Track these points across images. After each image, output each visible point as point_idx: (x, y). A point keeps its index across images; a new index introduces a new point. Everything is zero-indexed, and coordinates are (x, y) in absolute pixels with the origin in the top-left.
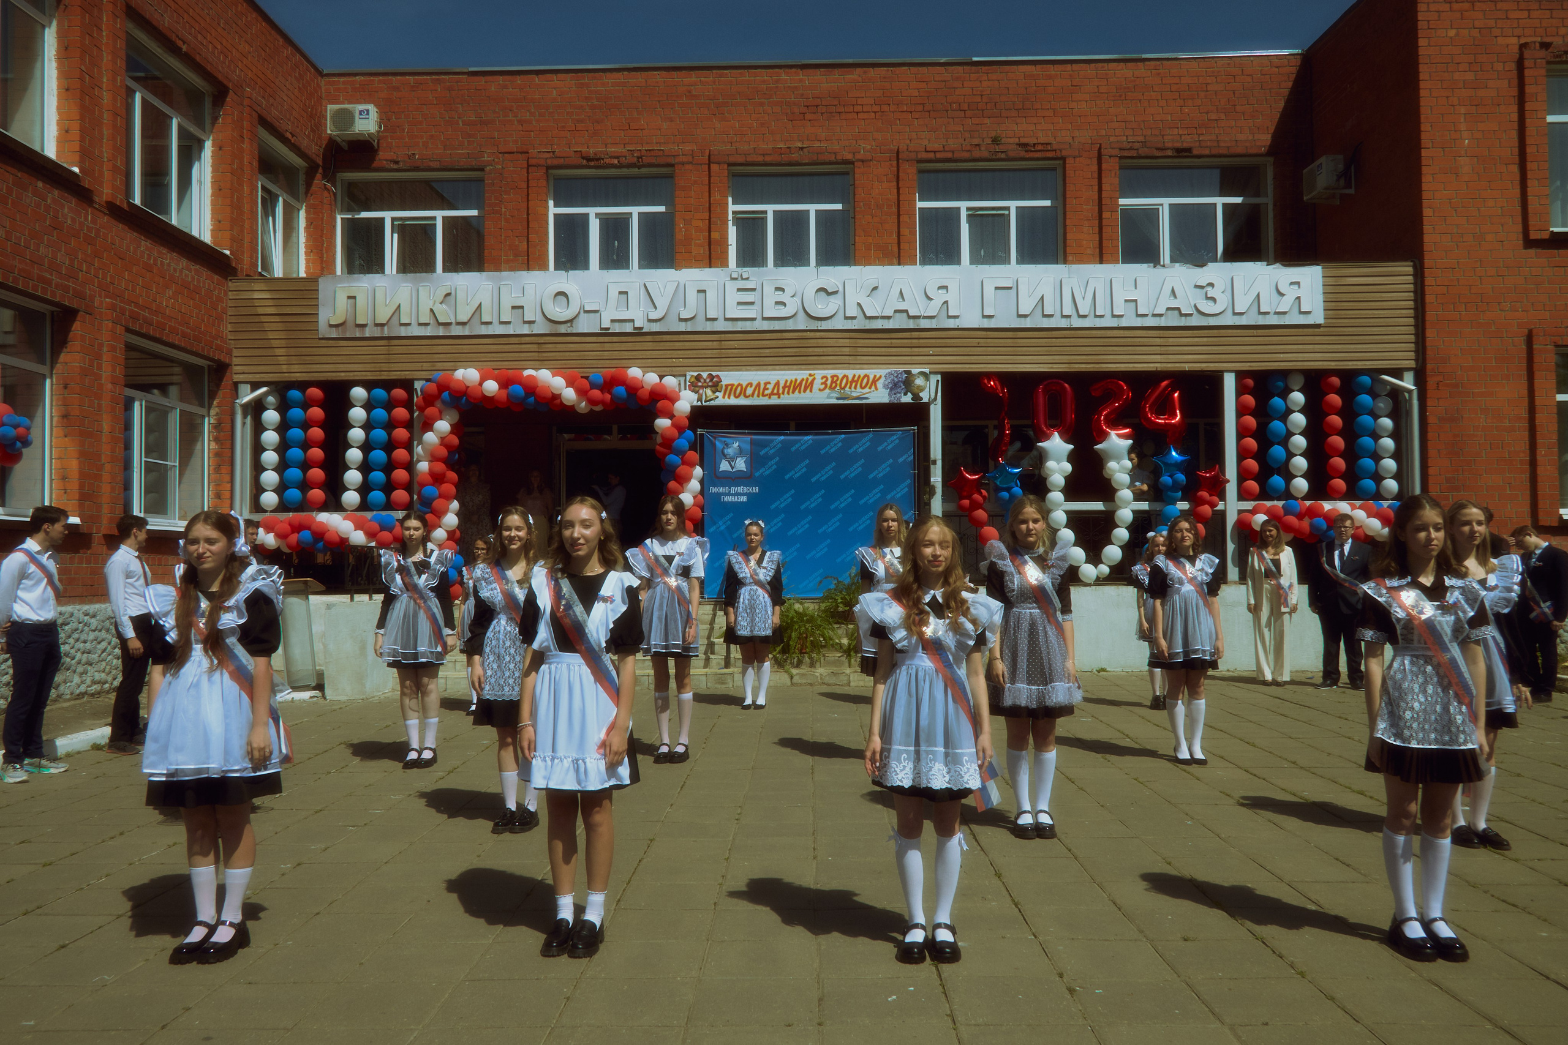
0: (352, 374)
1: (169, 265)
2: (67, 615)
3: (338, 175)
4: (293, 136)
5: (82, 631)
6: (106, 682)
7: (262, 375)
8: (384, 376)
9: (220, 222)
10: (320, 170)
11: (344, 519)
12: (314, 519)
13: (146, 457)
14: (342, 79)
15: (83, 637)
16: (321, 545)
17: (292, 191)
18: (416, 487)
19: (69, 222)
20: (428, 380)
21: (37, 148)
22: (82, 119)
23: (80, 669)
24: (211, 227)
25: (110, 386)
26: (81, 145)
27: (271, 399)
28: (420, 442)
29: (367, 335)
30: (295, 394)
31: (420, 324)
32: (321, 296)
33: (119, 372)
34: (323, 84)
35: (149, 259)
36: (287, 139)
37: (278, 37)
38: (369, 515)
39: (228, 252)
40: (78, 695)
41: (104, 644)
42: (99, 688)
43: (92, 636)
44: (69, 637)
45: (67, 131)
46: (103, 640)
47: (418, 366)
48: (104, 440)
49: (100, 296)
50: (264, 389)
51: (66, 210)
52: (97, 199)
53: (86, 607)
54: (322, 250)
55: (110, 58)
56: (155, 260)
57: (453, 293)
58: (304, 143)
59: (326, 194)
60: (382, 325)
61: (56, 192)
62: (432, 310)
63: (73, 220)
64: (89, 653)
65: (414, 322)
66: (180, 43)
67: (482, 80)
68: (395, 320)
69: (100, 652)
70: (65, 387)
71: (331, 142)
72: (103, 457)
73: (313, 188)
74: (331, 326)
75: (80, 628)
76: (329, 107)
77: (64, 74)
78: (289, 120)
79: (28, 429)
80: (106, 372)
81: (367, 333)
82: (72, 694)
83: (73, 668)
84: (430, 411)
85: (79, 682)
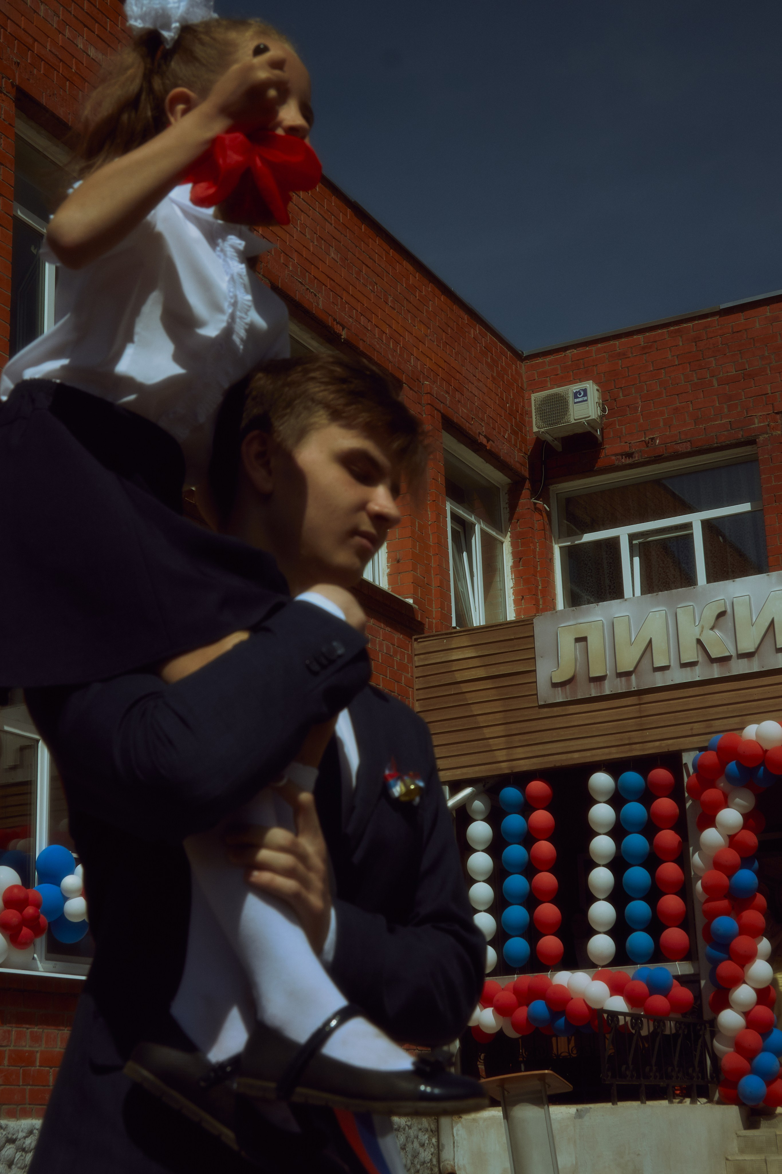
0: (588, 753)
3: (552, 488)
4: (488, 440)
7: (465, 770)
8: (637, 751)
9: (398, 562)
10: (528, 485)
11: (594, 978)
12: (549, 984)
14: (548, 359)
16: (561, 1021)
17: (492, 519)
18: (700, 921)
20: (701, 749)
24: (387, 571)
27: (478, 805)
28: (698, 848)
29: (607, 692)
30: (511, 793)
31: (684, 665)
32: (538, 644)
34: (523, 370)
36: (481, 444)
37: (462, 313)
38: (629, 971)
39: (411, 601)
47: (685, 729)
50: (468, 791)
54: (536, 595)
57: (729, 610)
58: (503, 449)
59: (537, 516)
60: (628, 674)
62: (699, 641)
65: (674, 664)
66: (338, 329)
67: (741, 318)
68: (646, 665)
71: (540, 443)
73: (519, 510)
74: (555, 685)
76: (533, 396)
78: (482, 420)
81: (607, 689)
84: (710, 794)
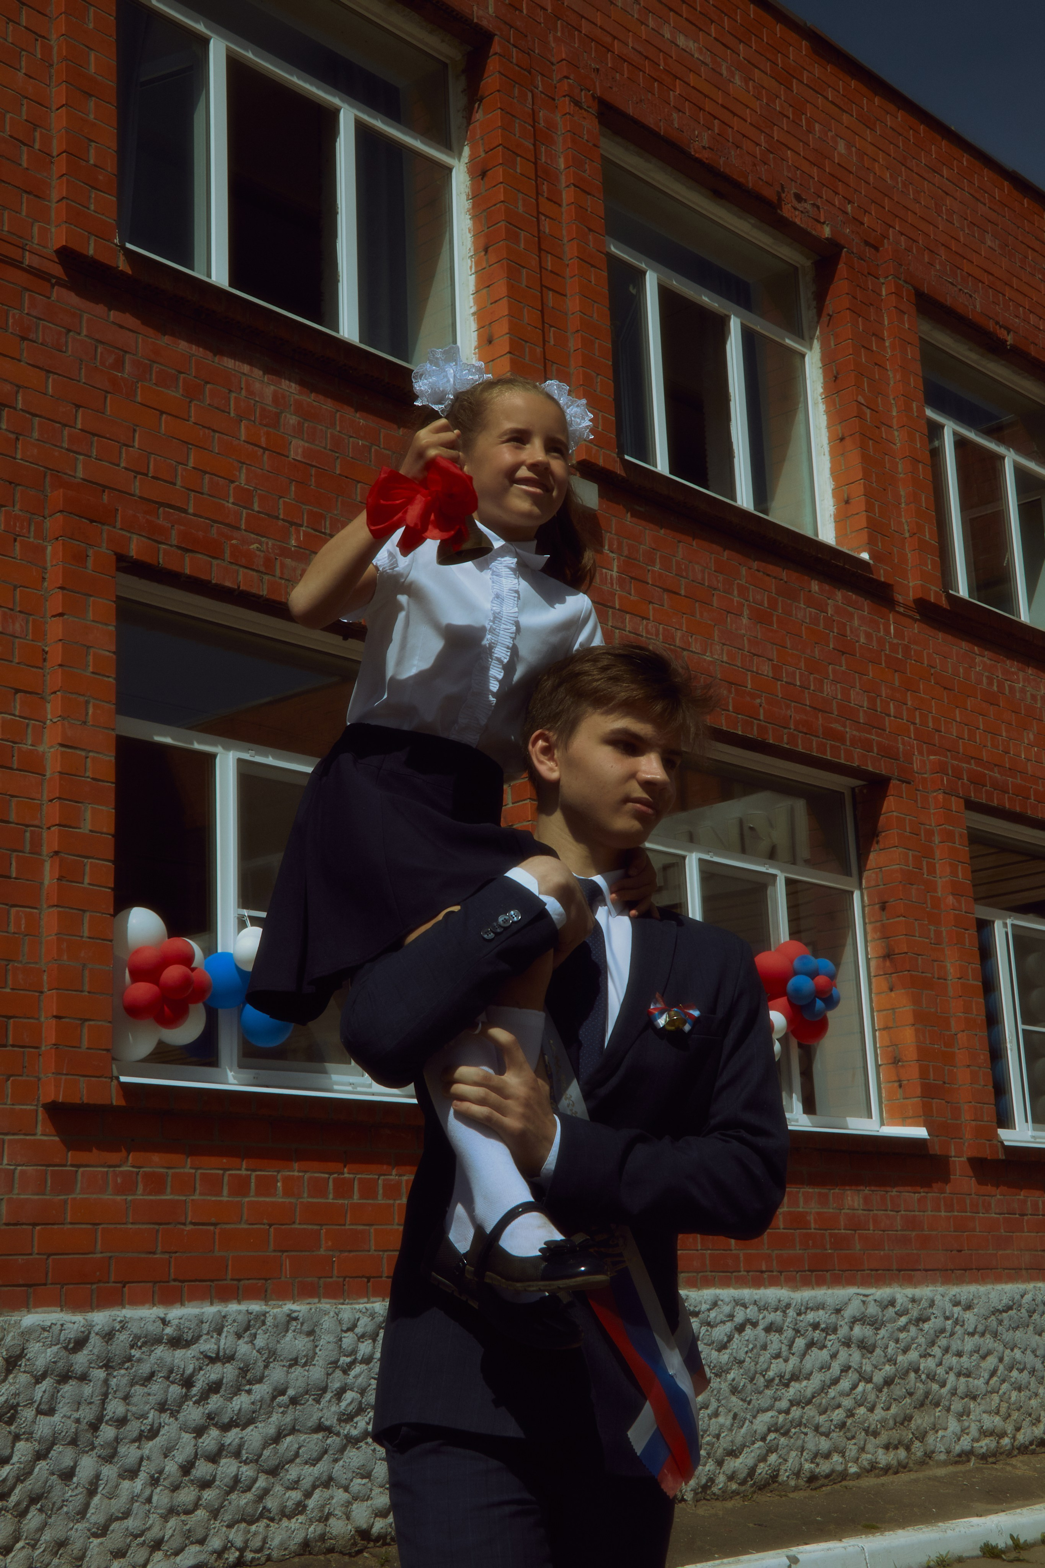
1: (1023, 691)
2: (924, 1304)
5: (952, 1334)
6: (1002, 1435)
13: (1023, 1023)
15: (956, 1345)
19: (862, 640)
21: (809, 533)
22: (866, 476)
23: (957, 1405)
25: (951, 900)
26: (868, 517)
33: (962, 875)
35: (990, 683)
40: (959, 1455)
41: (991, 1361)
42: (993, 1445)
43: (970, 1344)
44: (933, 1343)
45: (847, 502)
46: (989, 1353)
48: (951, 991)
49: (921, 753)
51: (856, 622)
52: (899, 598)
53: (954, 1290)
55: (898, 377)
56: (1001, 685)
61: (839, 595)
63: (868, 636)
64: (968, 1375)
66: (1002, 333)
69: (986, 1376)
70: (883, 908)
72: (953, 1023)
75: (948, 1328)
77: (836, 416)
79: (832, 977)
80: (942, 878)
82: (948, 1452)
83: (945, 1403)
85: (958, 1430)
